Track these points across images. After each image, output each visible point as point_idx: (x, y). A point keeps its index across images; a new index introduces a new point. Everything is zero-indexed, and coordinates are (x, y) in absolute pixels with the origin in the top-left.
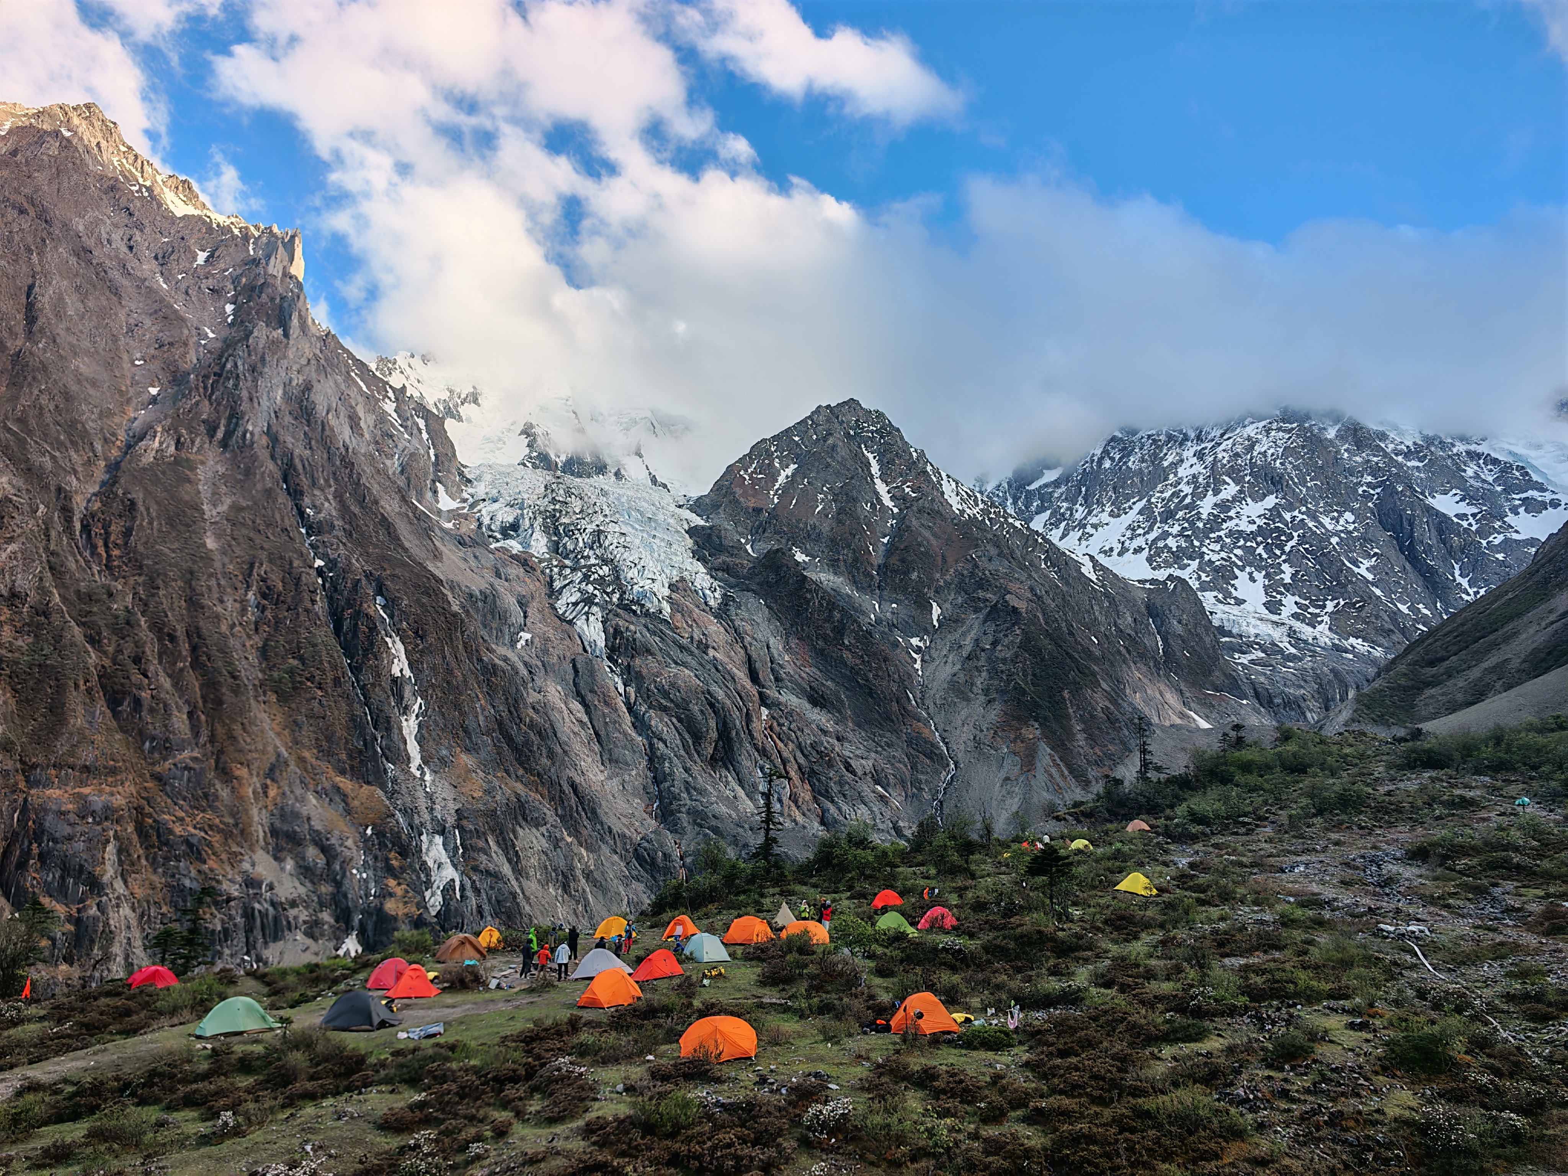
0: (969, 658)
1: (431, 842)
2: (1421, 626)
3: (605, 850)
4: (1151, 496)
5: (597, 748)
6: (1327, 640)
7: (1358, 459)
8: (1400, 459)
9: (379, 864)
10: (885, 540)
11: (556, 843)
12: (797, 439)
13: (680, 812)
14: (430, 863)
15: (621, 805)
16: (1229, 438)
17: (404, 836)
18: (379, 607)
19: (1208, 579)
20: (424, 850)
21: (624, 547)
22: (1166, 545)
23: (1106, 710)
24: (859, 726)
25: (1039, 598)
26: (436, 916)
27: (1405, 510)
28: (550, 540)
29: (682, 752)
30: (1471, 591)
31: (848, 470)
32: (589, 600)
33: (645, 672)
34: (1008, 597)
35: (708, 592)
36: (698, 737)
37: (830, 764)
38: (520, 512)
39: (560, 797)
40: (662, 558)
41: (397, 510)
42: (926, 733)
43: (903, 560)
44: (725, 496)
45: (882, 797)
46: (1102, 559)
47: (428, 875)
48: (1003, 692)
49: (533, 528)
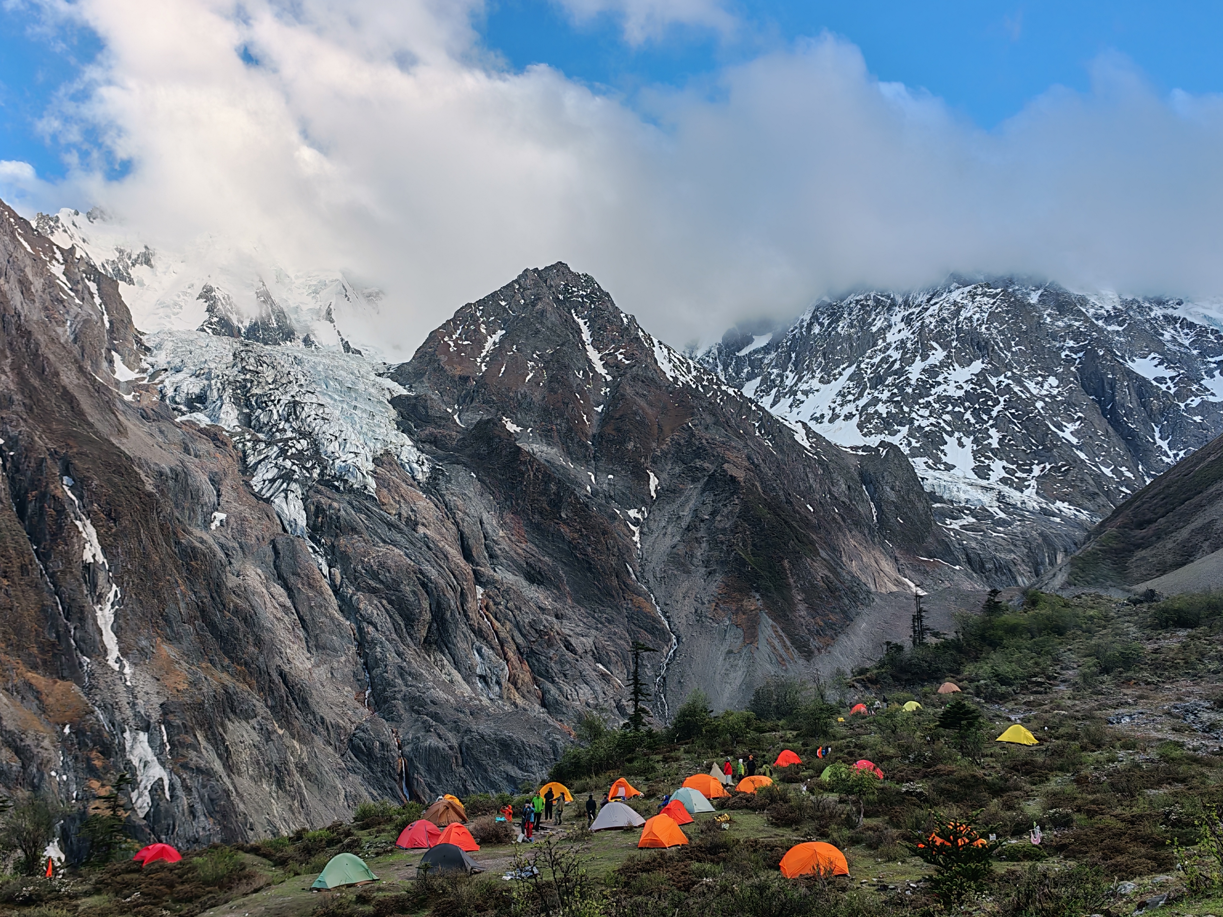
0: (688, 529)
1: (134, 739)
2: (1124, 489)
3: (319, 741)
4: (861, 362)
5: (301, 633)
6: (1035, 504)
7: (1060, 323)
8: (1100, 323)
9: (79, 765)
10: (599, 409)
11: (268, 735)
12: (503, 303)
13: (395, 699)
14: (135, 762)
15: (330, 693)
16: (936, 303)
17: (106, 734)
18: (66, 488)
19: (918, 445)
20: (128, 749)
21: (323, 419)
22: (876, 412)
23: (825, 579)
24: (578, 602)
25: (757, 466)
26: (144, 818)
27: (1106, 374)
28: (241, 413)
29: (394, 636)
30: (1171, 454)
31: (559, 336)
32: (287, 476)
33: (350, 551)
34: (726, 466)
35: (415, 466)
36: (410, 619)
37: (550, 645)
38: (206, 382)
39: (270, 687)
40: (364, 430)
41: (76, 381)
42: (648, 609)
43: (618, 430)
44: (429, 364)
45: (603, 676)
46: (814, 426)
47: (134, 775)
48: (723, 563)
49: (222, 400)
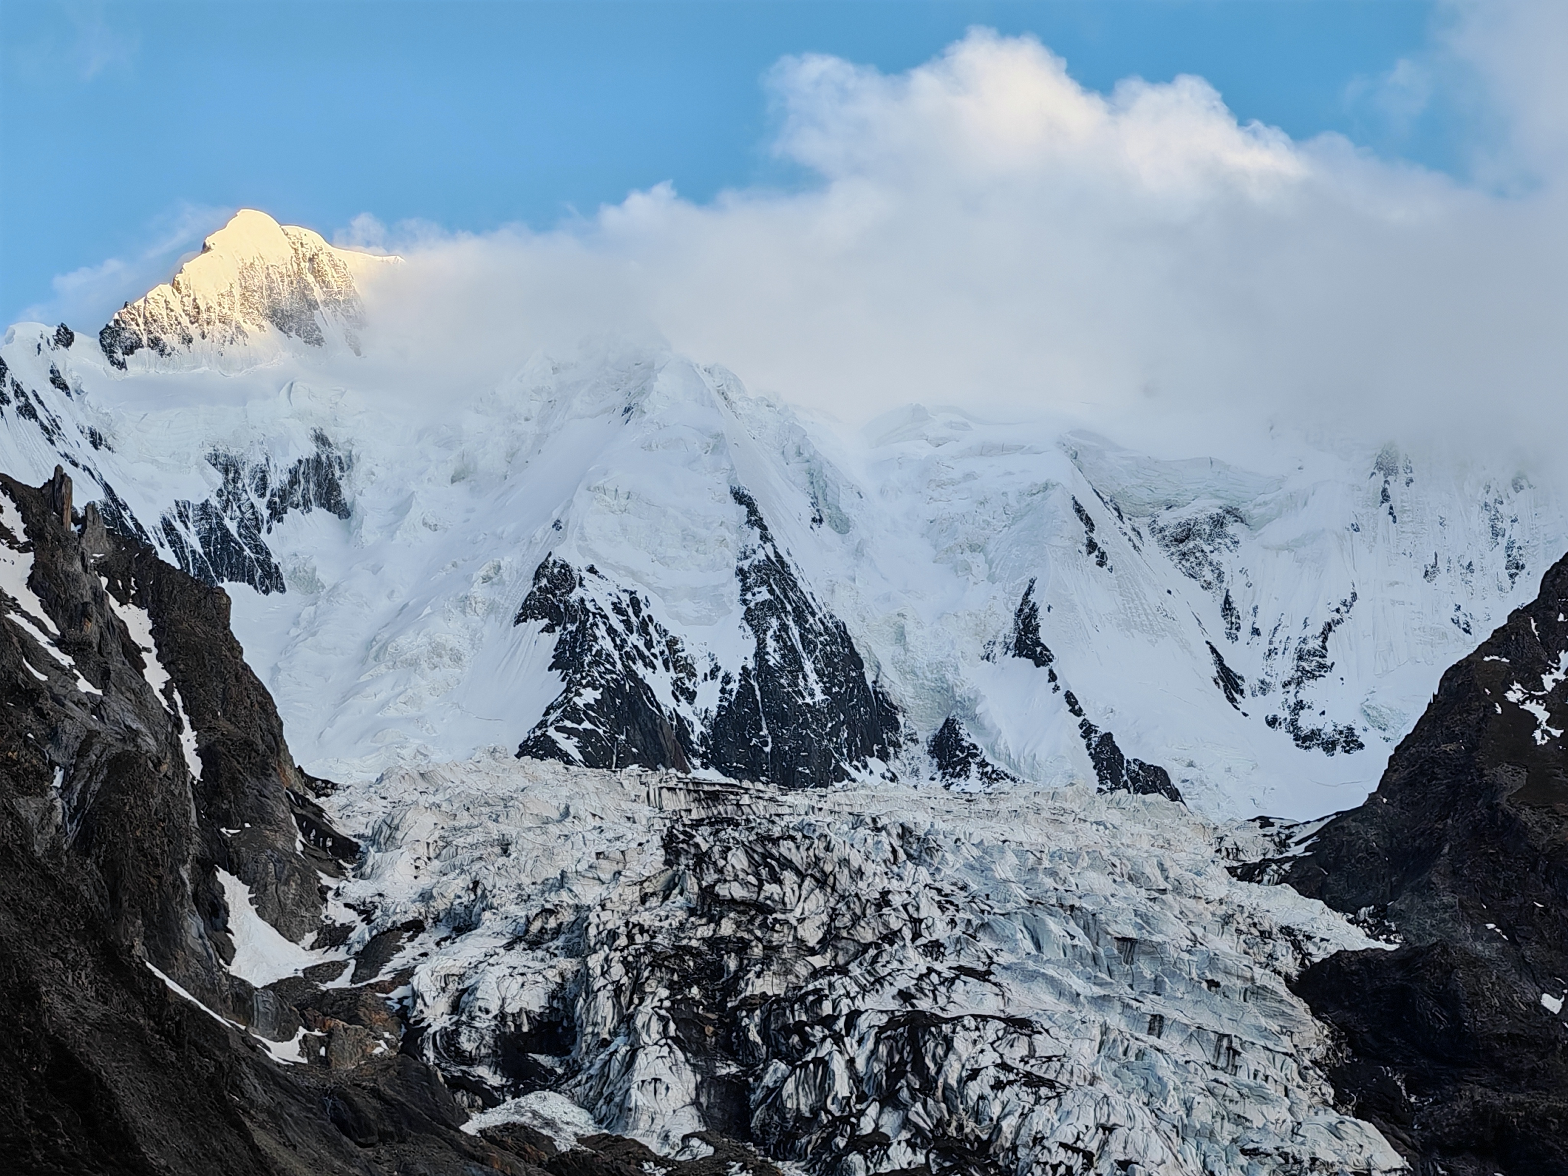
28: (709, 1080)
44: (1450, 809)
49: (632, 1032)
